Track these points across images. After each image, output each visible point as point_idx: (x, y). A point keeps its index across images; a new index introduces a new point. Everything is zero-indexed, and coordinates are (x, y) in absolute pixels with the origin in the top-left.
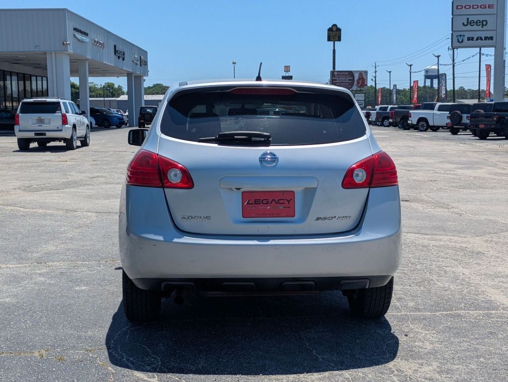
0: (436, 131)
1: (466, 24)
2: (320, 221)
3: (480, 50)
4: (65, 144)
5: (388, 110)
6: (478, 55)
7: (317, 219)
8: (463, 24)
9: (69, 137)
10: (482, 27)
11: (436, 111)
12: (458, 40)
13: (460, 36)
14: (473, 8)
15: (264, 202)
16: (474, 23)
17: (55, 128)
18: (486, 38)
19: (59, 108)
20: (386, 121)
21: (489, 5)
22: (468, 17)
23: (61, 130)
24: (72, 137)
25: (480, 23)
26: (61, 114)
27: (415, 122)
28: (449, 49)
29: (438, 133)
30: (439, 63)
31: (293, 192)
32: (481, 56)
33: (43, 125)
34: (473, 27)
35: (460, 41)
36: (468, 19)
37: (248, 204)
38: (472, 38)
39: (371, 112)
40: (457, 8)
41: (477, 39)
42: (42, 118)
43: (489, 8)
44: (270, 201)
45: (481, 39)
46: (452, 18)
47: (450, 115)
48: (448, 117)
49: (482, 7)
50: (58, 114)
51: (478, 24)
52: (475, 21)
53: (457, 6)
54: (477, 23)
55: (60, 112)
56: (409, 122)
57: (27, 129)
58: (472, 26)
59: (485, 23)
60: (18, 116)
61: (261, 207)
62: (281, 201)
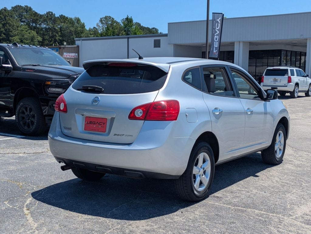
2: (116, 136)
4: (290, 95)
9: (292, 90)
17: (283, 85)
19: (287, 73)
23: (287, 86)
24: (294, 90)
26: (287, 76)
33: (276, 83)
37: (87, 123)
42: (276, 79)
44: (96, 123)
50: (286, 76)
55: (287, 75)
57: (268, 85)
60: (263, 77)
61: (92, 125)
62: (100, 123)
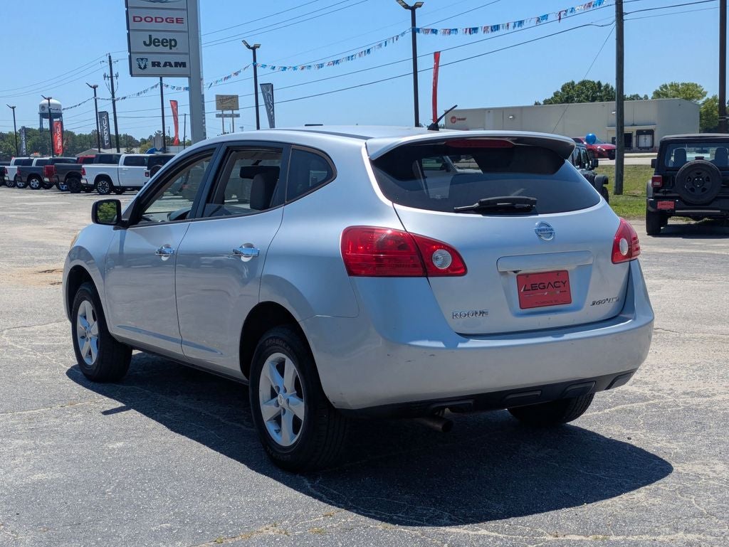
0: (120, 194)
1: (148, 42)
2: (595, 305)
3: (161, 80)
5: (34, 165)
6: (159, 86)
7: (593, 304)
8: (145, 43)
10: (171, 49)
11: (121, 166)
12: (139, 65)
13: (142, 59)
14: (156, 21)
15: (541, 286)
16: (159, 42)
18: (177, 64)
20: (34, 180)
21: (177, 19)
22: (150, 33)
25: (167, 42)
27: (91, 182)
28: (105, 77)
29: (127, 196)
30: (98, 96)
31: (566, 271)
32: (164, 87)
34: (158, 47)
35: (142, 66)
36: (150, 36)
37: (524, 290)
38: (158, 64)
39: (6, 167)
40: (134, 21)
41: (165, 65)
43: (177, 22)
44: (546, 285)
45: (171, 65)
46: (129, 35)
47: (149, 171)
48: (146, 173)
49: (168, 20)
51: (165, 44)
52: (161, 40)
53: (134, 17)
54: (163, 42)
56: (83, 181)
58: (156, 46)
59: (173, 43)
61: (539, 293)
62: (557, 284)
